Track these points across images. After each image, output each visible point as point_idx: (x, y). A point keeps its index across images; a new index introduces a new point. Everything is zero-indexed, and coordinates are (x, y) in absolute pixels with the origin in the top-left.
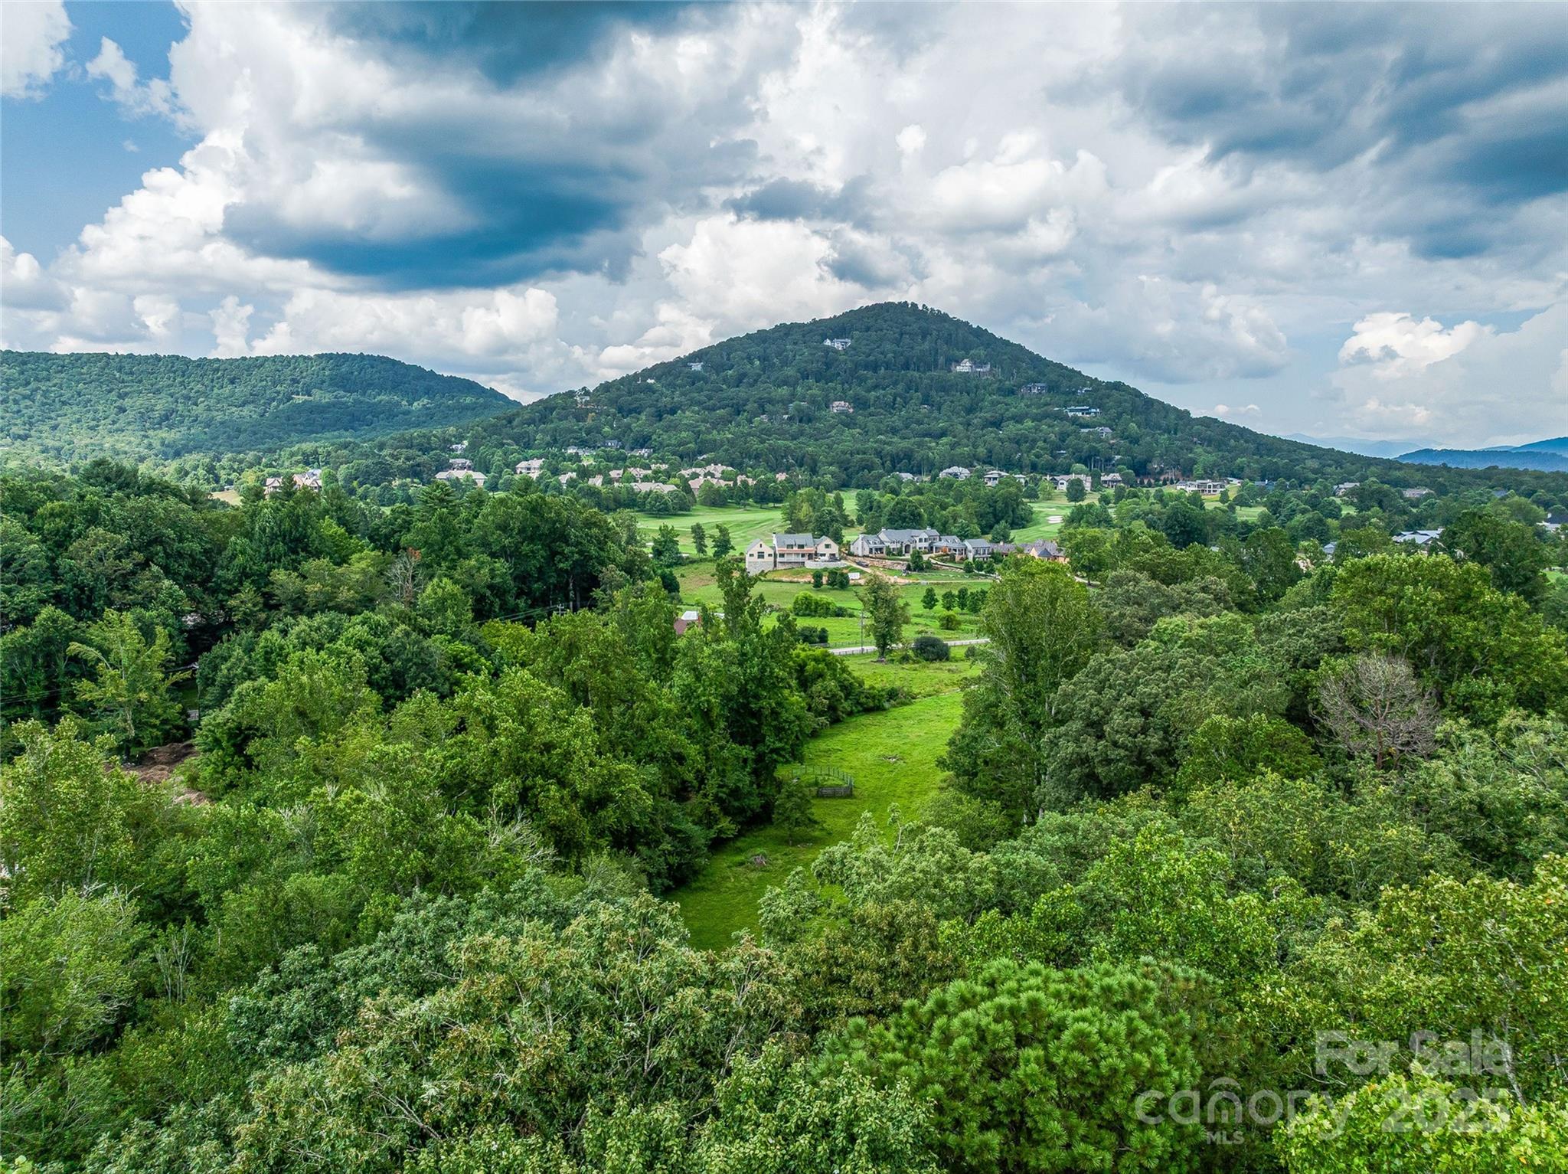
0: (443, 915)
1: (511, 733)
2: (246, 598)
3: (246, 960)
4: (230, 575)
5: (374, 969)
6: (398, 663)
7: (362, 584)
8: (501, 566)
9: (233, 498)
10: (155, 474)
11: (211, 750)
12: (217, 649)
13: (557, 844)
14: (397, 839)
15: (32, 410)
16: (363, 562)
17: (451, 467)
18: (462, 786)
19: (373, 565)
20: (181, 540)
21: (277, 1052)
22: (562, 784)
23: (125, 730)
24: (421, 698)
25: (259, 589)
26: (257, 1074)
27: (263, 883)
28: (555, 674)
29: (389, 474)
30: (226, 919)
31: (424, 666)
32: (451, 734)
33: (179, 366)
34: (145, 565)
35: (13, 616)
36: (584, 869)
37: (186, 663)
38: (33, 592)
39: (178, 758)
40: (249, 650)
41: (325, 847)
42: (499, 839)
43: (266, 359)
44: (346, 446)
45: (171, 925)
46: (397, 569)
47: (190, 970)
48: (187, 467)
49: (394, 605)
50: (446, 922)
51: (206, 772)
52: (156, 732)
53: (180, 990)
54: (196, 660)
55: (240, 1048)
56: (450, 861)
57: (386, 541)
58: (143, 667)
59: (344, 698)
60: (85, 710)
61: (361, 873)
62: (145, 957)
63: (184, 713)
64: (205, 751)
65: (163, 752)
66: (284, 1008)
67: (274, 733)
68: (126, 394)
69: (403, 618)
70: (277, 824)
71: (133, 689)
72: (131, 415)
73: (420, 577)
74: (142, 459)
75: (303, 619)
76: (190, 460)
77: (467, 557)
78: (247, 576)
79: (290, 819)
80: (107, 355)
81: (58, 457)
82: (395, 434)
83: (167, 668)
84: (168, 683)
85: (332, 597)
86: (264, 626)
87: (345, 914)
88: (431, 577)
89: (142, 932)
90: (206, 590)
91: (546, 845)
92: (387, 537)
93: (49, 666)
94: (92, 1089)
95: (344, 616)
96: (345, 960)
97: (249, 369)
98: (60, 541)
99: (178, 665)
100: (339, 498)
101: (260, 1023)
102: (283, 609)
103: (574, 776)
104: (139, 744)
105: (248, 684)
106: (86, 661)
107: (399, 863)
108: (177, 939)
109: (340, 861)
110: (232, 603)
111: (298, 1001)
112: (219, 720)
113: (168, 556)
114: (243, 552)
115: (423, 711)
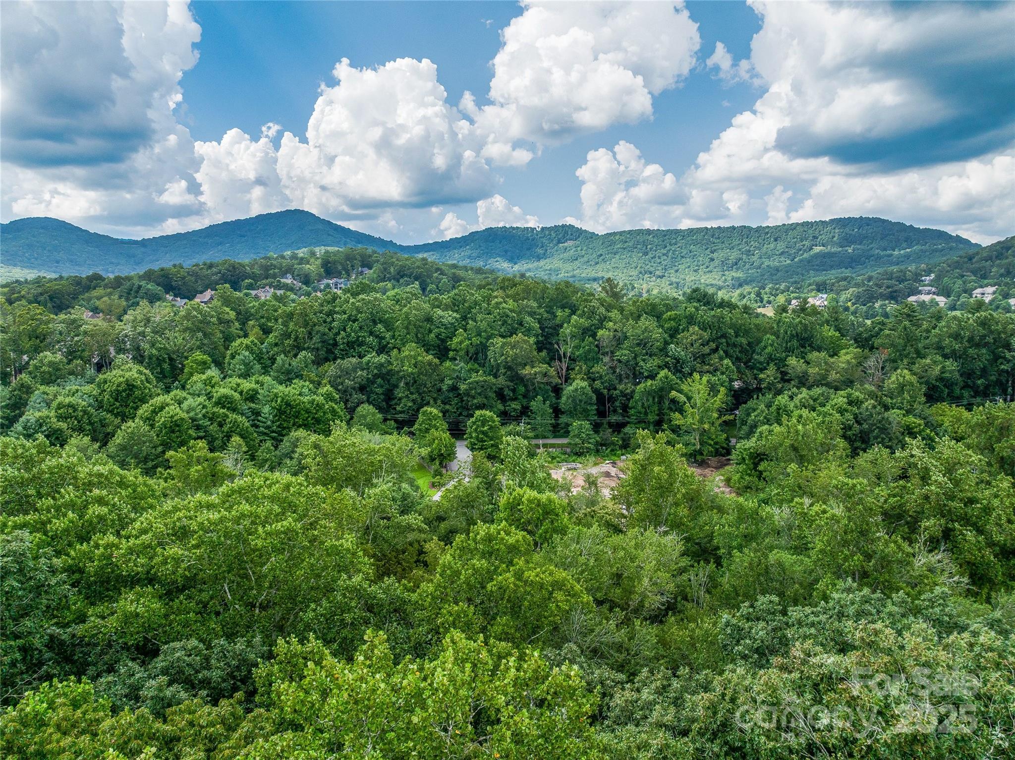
0: (866, 602)
1: (940, 485)
2: (770, 374)
3: (738, 595)
4: (762, 359)
5: (813, 625)
6: (865, 426)
7: (845, 370)
8: (951, 365)
9: (769, 312)
10: (726, 298)
11: (740, 464)
12: (751, 404)
13: (971, 576)
14: (845, 543)
15: (666, 261)
16: (847, 356)
17: (920, 292)
18: (900, 517)
19: (855, 358)
20: (736, 337)
21: (745, 657)
22: (980, 531)
23: (694, 445)
24: (877, 451)
25: (779, 368)
26: (731, 666)
27: (756, 551)
28: (987, 449)
29: (873, 298)
30: (733, 567)
31: (883, 430)
32: (895, 480)
33: (745, 232)
34: (715, 350)
35: (646, 374)
36: (993, 601)
37: (731, 410)
38: (656, 361)
39: (721, 466)
40: (769, 406)
41: (800, 537)
42: (923, 561)
43: (798, 224)
44: (845, 279)
45: (702, 562)
46: (871, 362)
47: (708, 591)
48: (745, 293)
49: (866, 386)
50: (867, 607)
51: (736, 477)
52: (711, 449)
53: (701, 601)
54: (738, 408)
55: (725, 646)
56: (883, 567)
57: (865, 342)
58: (707, 410)
59: (825, 443)
60: (675, 430)
61: (819, 560)
62: (685, 577)
63: (727, 439)
64: (737, 464)
65: (713, 461)
66: (753, 631)
67: (777, 459)
68: (715, 250)
69: (872, 395)
70: (770, 516)
71: (701, 421)
72: (716, 262)
73: (887, 368)
74: (720, 289)
75: (804, 390)
76: (747, 289)
77: (924, 357)
78: (772, 360)
79: (778, 514)
80: (706, 228)
81: (677, 288)
82: (880, 270)
83: (721, 412)
84: (720, 421)
85: (824, 377)
86: (779, 392)
87: (805, 584)
88: (896, 369)
89: (685, 562)
90: (747, 367)
91: (962, 575)
92: (867, 340)
93: (660, 403)
94: (647, 642)
95: (832, 391)
96: (795, 613)
97: (786, 232)
98: (673, 333)
99: (727, 410)
100: (836, 313)
101: (738, 634)
102: (793, 382)
103: (991, 527)
104: (702, 454)
105: (766, 427)
106: (678, 402)
107: (846, 559)
108: (703, 571)
109: (807, 549)
110: (762, 376)
111: (762, 630)
112: (747, 446)
113: (728, 345)
114: (772, 345)
115: (876, 460)
